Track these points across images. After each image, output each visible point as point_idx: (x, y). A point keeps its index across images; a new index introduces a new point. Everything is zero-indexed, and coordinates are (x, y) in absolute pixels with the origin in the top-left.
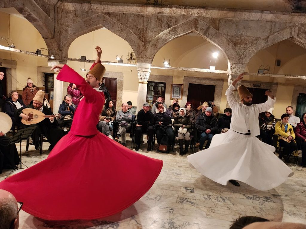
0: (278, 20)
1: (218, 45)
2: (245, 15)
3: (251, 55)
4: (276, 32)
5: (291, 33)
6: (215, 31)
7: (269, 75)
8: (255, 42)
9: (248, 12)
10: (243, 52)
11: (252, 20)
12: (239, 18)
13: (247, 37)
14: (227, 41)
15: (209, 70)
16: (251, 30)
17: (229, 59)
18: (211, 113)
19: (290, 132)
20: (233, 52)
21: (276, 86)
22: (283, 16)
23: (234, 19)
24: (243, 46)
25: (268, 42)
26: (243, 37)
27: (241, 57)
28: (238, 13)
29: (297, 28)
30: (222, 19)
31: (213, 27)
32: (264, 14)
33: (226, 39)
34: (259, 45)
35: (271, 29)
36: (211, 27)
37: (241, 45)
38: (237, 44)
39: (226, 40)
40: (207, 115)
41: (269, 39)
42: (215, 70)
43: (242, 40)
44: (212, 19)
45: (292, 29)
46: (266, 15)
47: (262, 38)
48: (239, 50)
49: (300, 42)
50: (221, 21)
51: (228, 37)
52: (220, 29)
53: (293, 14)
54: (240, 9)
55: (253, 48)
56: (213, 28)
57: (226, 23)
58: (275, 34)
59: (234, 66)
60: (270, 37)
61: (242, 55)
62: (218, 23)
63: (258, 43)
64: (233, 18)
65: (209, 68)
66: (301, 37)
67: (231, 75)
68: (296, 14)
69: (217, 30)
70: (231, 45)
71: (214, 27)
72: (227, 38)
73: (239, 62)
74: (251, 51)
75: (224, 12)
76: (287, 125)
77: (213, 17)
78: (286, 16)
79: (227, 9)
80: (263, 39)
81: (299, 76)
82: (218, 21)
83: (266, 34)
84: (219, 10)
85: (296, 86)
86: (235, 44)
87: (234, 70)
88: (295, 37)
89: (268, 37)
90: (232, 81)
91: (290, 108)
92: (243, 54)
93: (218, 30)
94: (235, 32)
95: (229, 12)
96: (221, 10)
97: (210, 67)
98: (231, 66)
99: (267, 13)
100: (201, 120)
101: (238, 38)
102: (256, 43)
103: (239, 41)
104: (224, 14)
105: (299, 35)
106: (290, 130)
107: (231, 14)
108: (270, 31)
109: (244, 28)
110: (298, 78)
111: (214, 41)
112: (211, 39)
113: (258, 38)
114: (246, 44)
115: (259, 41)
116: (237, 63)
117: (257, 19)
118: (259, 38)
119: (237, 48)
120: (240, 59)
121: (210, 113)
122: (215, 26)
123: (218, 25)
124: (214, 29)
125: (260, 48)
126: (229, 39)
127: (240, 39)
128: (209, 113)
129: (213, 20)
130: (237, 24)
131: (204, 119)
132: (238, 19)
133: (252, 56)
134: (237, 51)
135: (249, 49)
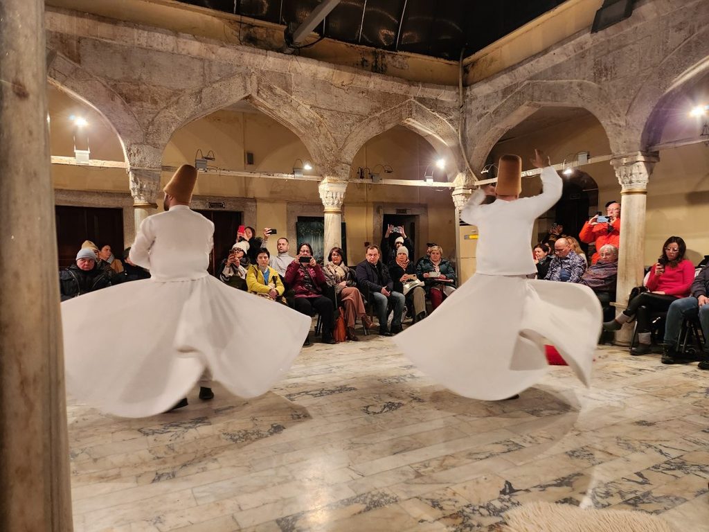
0: (214, 57)
1: (87, 98)
2: (141, 37)
3: (171, 127)
4: (214, 83)
5: (245, 88)
6: (71, 65)
7: (218, 171)
8: (174, 99)
9: (144, 29)
10: (150, 120)
11: (158, 51)
12: (126, 42)
13: (154, 86)
14: (106, 90)
15: (72, 158)
16: (160, 70)
17: (120, 133)
18: (93, 263)
19: (275, 283)
20: (128, 119)
21: (254, 204)
22: (222, 48)
23: (115, 42)
24: (148, 105)
25: (203, 101)
26: (144, 86)
27: (149, 130)
28: (121, 30)
29: (254, 77)
30: (85, 38)
31: (64, 53)
32: (181, 40)
33: (105, 86)
34: (186, 107)
35: (204, 75)
36: (58, 53)
37: (144, 104)
38: (134, 100)
39: (104, 89)
40: (83, 267)
41: (203, 95)
42: (90, 158)
43: (143, 92)
44: (58, 35)
45: (245, 78)
46: (185, 42)
47: (188, 92)
48: (139, 113)
49: (266, 108)
50: (82, 42)
51: (107, 83)
52: (84, 61)
53: (240, 47)
54: (125, 21)
55: (172, 112)
56: (63, 56)
57: (96, 48)
58: (215, 85)
59: (134, 149)
60: (204, 90)
61: (151, 127)
62: (75, 45)
63: (180, 101)
64: (112, 40)
65: (74, 155)
66: (265, 96)
67: (131, 169)
68: (246, 48)
69: (75, 61)
70: (118, 100)
71: (67, 54)
72: (105, 84)
73: (145, 142)
74: (168, 117)
75: (87, 22)
76: (269, 271)
77: (59, 30)
78: (228, 50)
79: (91, 15)
80: (192, 95)
81: (276, 175)
82: (75, 42)
83: (195, 84)
84: (71, 15)
85: (288, 203)
86: (128, 99)
87: (137, 159)
88: (254, 95)
89: (201, 91)
90: (137, 183)
91: (283, 241)
92: (152, 123)
93: (79, 62)
94: (124, 73)
95: (99, 23)
96: (77, 16)
97: (75, 151)
98: (129, 150)
99: (186, 38)
100: (65, 281)
101: (132, 87)
102: (177, 103)
103: (137, 94)
104: (87, 27)
105: (260, 92)
106: (274, 279)
107: (104, 30)
108: (202, 78)
109: (144, 65)
110: (275, 177)
111: (73, 88)
112: (63, 83)
113: (179, 90)
114: (155, 102)
115: (183, 98)
116: (141, 143)
117: (170, 49)
118: (181, 91)
119: (134, 109)
120: (147, 134)
121: (89, 261)
122: (69, 53)
123: (75, 50)
124: (69, 60)
125: (187, 113)
126: (112, 86)
127: (139, 89)
128: (86, 263)
129: (62, 38)
130: (126, 55)
131: (73, 278)
132: (124, 44)
133: (173, 128)
134: (136, 115)
135: (164, 112)
